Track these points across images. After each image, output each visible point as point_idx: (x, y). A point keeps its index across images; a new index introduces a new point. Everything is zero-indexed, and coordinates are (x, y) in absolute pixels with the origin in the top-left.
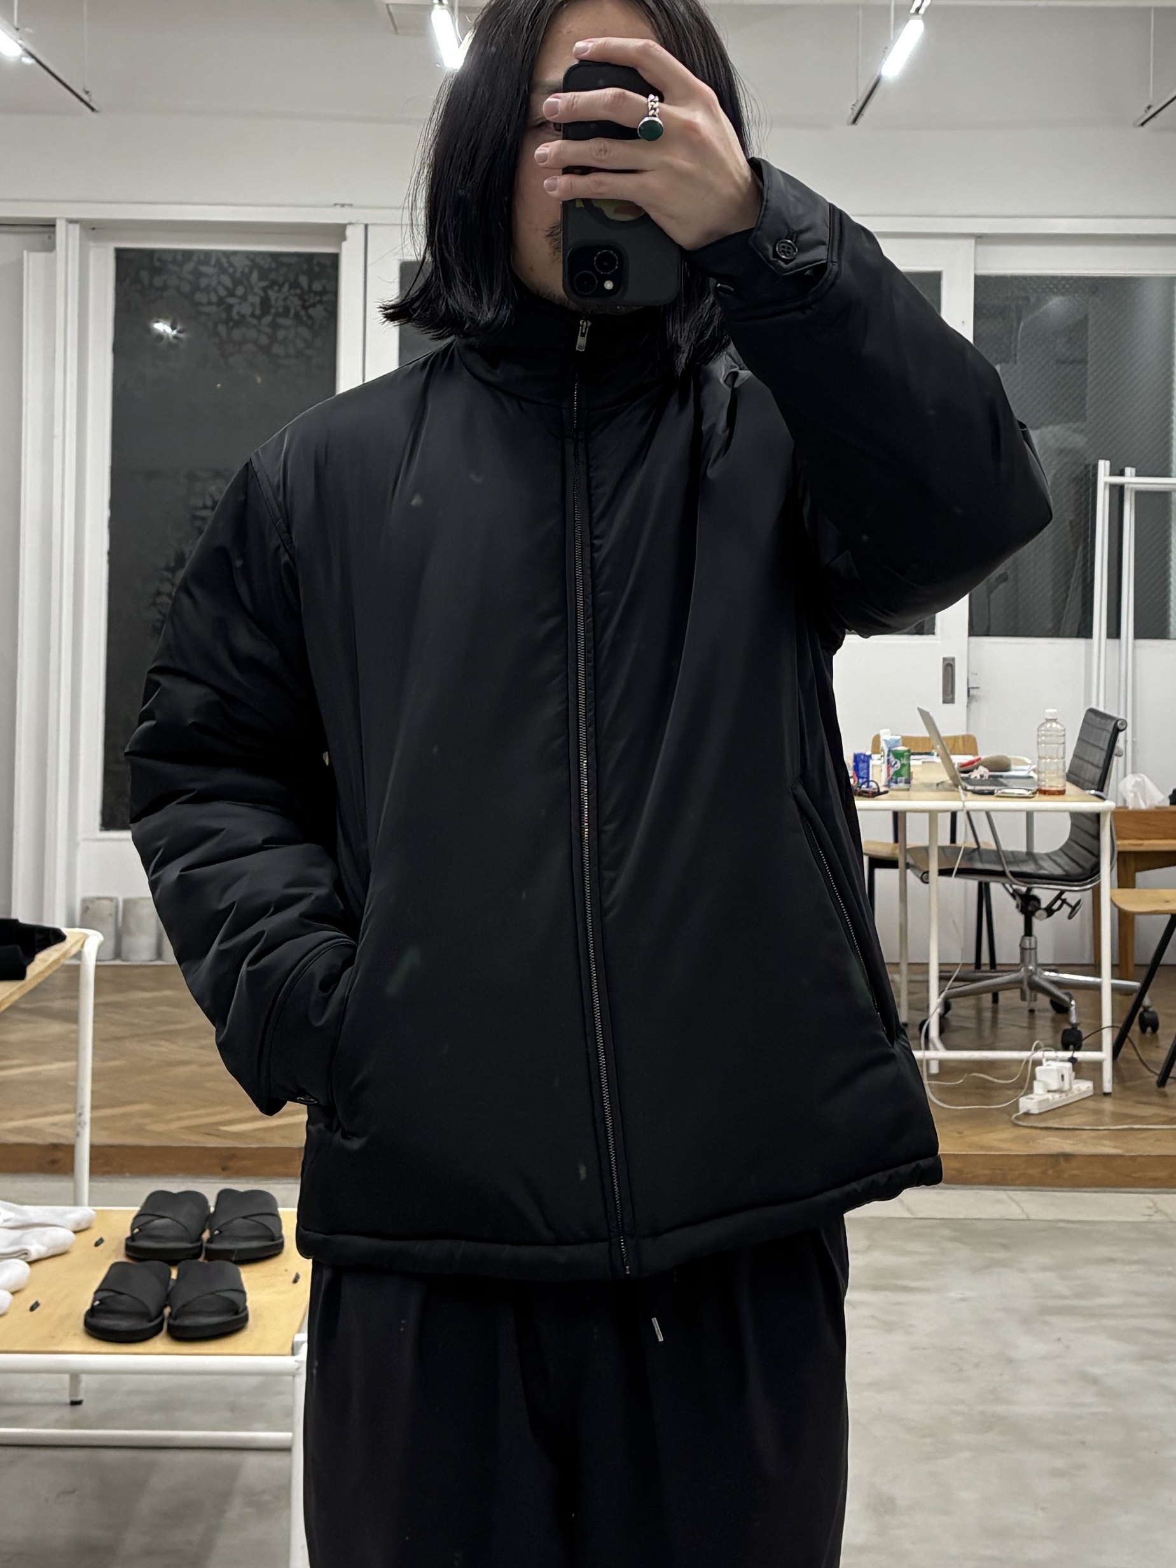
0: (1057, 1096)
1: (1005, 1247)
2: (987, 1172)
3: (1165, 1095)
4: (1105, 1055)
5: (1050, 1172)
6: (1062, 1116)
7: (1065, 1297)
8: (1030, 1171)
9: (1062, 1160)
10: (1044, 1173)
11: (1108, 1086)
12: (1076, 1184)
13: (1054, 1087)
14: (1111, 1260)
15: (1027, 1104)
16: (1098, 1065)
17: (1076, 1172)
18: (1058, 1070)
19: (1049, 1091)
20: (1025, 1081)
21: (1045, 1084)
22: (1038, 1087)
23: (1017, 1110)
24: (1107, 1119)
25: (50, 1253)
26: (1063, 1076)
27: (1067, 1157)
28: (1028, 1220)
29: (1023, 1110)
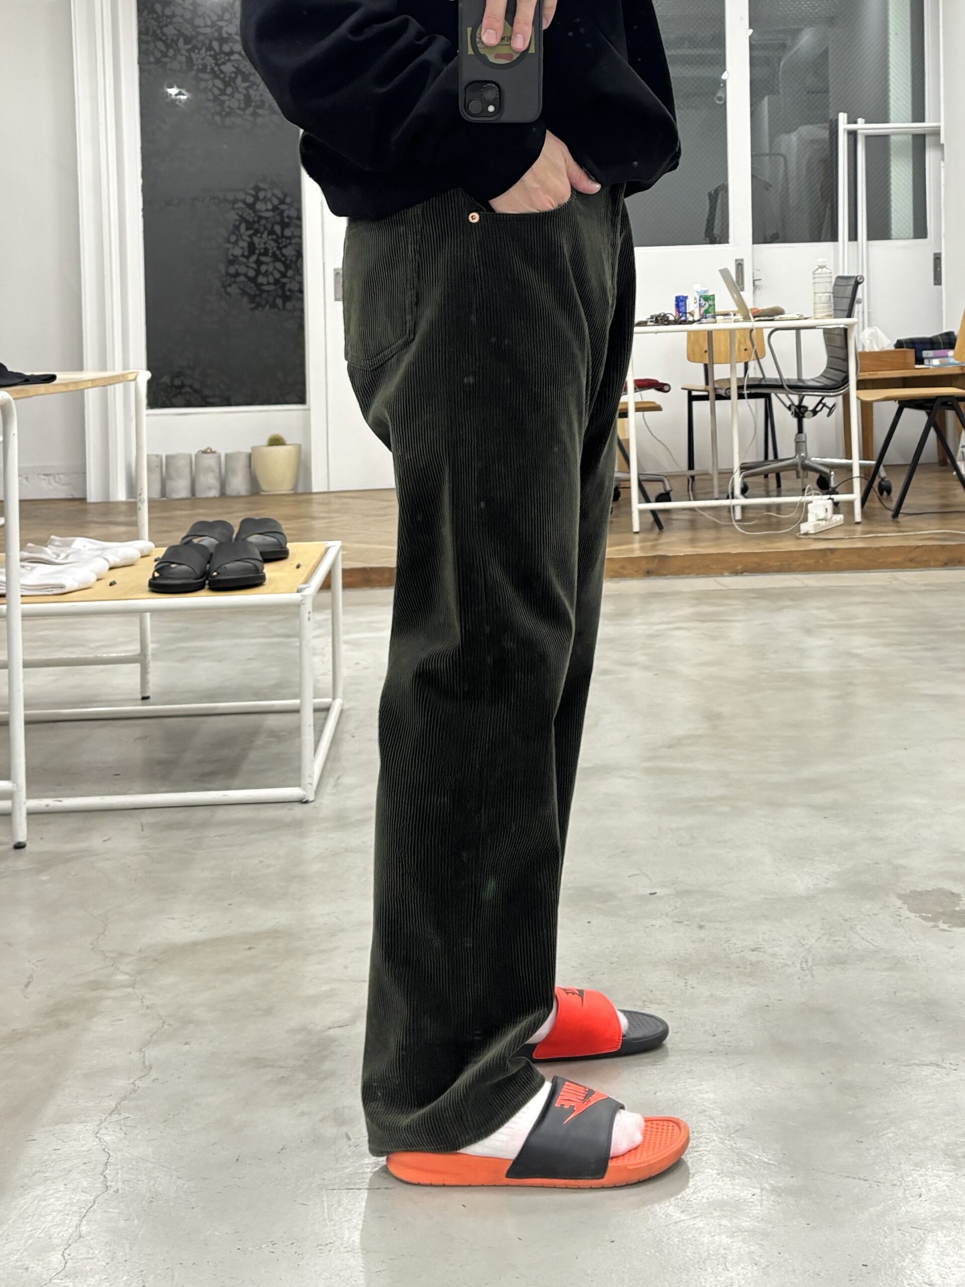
0: (824, 523)
1: (792, 600)
2: (778, 564)
3: (898, 522)
4: (856, 496)
5: (821, 561)
6: (826, 534)
7: (832, 620)
8: (807, 562)
9: (829, 553)
10: (817, 562)
11: (858, 517)
12: (839, 569)
13: (822, 516)
14: (864, 603)
15: (805, 528)
16: (851, 503)
17: (839, 561)
18: (824, 505)
19: (819, 520)
20: (803, 510)
21: (816, 515)
22: (811, 517)
23: (799, 531)
24: (858, 534)
25: (122, 564)
26: (827, 510)
27: (832, 550)
28: (807, 587)
29: (802, 532)
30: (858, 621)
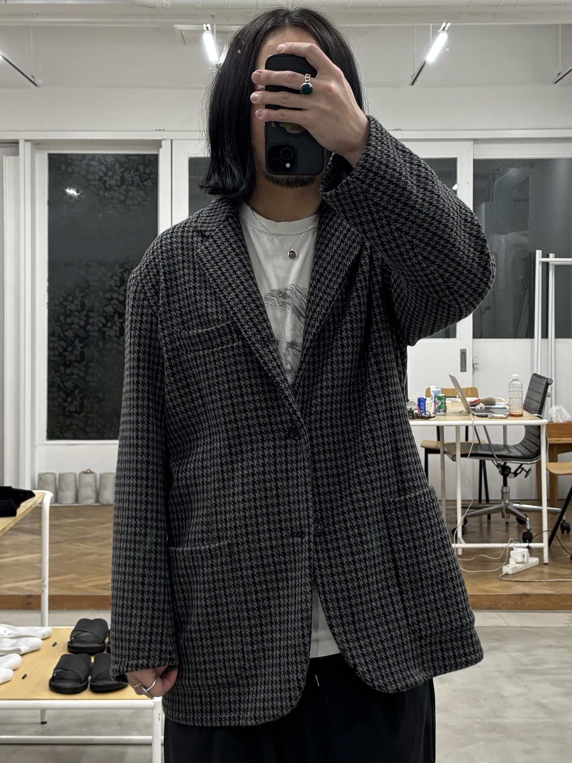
0: (521, 565)
1: (498, 640)
2: (488, 603)
4: (544, 545)
5: (519, 603)
6: (523, 575)
7: (527, 665)
8: (509, 602)
9: (524, 597)
10: (516, 603)
11: (546, 560)
12: (532, 609)
13: (520, 560)
14: (550, 646)
15: (507, 569)
16: (541, 550)
17: (531, 603)
18: (522, 553)
19: (517, 563)
20: (505, 558)
21: (515, 559)
22: (512, 561)
23: (502, 572)
24: (545, 576)
26: (523, 556)
27: (527, 595)
28: (509, 626)
29: (504, 573)
30: (546, 666)
